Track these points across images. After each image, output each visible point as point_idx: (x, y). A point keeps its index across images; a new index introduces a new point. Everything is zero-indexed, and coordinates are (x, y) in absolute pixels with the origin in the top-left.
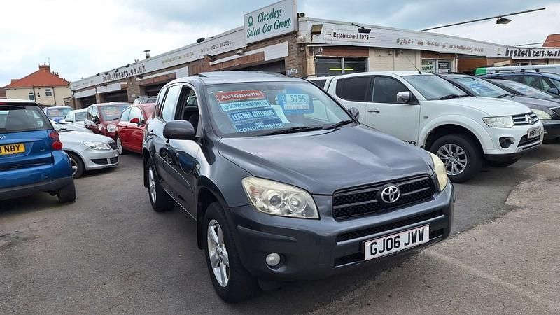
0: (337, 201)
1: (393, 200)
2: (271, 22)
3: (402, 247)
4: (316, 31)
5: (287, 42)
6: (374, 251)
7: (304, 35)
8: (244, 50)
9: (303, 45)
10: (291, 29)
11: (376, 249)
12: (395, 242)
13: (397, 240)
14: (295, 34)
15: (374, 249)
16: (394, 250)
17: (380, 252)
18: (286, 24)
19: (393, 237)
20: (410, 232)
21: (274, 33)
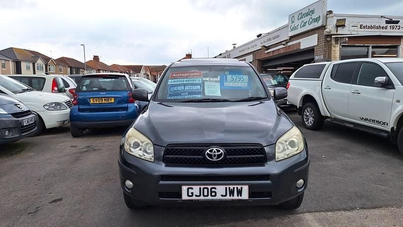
0: (167, 152)
1: (215, 159)
2: (306, 19)
3: (218, 197)
4: (341, 24)
5: (317, 35)
6: (190, 194)
7: (331, 28)
8: (287, 41)
9: (330, 36)
10: (319, 24)
11: (192, 193)
12: (211, 192)
13: (213, 190)
14: (323, 27)
15: (191, 192)
16: (210, 197)
17: (196, 196)
18: (317, 20)
19: (210, 187)
20: (228, 187)
21: (308, 27)
